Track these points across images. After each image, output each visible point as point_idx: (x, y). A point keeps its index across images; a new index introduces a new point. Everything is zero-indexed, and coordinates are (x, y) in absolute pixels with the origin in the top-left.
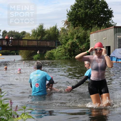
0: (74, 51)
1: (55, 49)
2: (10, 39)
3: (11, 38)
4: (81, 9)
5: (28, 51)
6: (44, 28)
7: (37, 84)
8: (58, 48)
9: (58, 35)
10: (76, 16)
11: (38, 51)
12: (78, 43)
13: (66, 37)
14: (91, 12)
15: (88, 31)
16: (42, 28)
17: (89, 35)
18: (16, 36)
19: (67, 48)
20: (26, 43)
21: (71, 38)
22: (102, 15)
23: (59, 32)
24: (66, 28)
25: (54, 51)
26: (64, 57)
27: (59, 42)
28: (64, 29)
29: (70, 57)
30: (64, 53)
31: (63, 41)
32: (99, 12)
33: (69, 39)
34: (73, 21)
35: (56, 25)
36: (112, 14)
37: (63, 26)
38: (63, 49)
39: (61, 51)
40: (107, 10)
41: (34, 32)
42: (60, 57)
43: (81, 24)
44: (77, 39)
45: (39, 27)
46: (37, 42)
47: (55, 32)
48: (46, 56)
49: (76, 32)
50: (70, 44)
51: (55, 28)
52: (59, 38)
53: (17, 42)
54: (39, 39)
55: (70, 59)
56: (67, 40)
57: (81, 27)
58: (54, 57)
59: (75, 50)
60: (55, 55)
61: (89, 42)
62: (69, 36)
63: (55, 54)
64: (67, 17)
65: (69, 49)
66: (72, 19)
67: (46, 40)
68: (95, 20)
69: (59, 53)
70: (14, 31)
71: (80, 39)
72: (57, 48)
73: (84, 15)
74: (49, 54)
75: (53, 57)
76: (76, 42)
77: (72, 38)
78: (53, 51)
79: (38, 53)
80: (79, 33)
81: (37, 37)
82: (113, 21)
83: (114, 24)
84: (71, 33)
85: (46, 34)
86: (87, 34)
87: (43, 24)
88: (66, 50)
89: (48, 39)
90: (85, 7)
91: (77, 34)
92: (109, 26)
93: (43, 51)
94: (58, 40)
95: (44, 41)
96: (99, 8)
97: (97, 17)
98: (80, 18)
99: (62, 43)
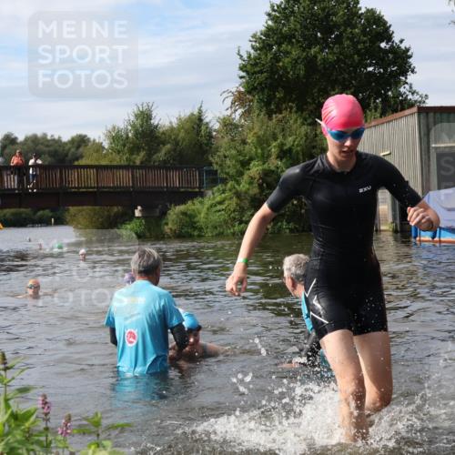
1: (200, 199)
2: (31, 166)
3: (31, 162)
4: (289, 47)
5: (97, 208)
6: (154, 122)
8: (213, 194)
9: (209, 144)
10: (273, 70)
11: (139, 208)
13: (240, 153)
14: (330, 56)
16: (147, 121)
18: (54, 154)
19: (246, 193)
20: (91, 180)
21: (259, 155)
22: (370, 66)
23: (214, 133)
24: (238, 117)
25: (198, 206)
26: (236, 228)
27: (215, 172)
28: (231, 124)
30: (234, 211)
31: (229, 167)
32: (359, 56)
33: (251, 159)
34: (262, 90)
35: (200, 110)
36: (407, 62)
37: (229, 112)
38: (231, 198)
39: (224, 207)
40: (388, 46)
41: (116, 137)
42: (219, 226)
43: (293, 102)
44: (280, 157)
45: (136, 116)
46: (133, 175)
47: (198, 135)
48: (170, 226)
49: (277, 131)
50: (258, 177)
51: (197, 121)
52: (212, 156)
53: (58, 175)
54: (138, 162)
56: (245, 164)
57: (296, 112)
58: (201, 229)
60: (203, 220)
62: (250, 149)
63: (202, 215)
64: (241, 77)
65: (255, 195)
66: (260, 84)
67: (165, 166)
69: (218, 214)
70: (45, 135)
71: (290, 157)
72: (210, 193)
73: (302, 67)
74: (181, 216)
75: (195, 228)
76: (278, 168)
77: (263, 156)
78: (193, 207)
79: (137, 213)
80: (289, 135)
81: (132, 154)
82: (414, 89)
83: (416, 97)
84: (258, 137)
85: (164, 145)
86: (317, 138)
87: (150, 105)
88: (241, 200)
89: (174, 160)
90: (305, 40)
91: (279, 141)
92: (401, 105)
93: (157, 207)
94: (211, 164)
95: (159, 168)
96: (358, 42)
97: (353, 75)
98: (287, 78)
99: (225, 176)
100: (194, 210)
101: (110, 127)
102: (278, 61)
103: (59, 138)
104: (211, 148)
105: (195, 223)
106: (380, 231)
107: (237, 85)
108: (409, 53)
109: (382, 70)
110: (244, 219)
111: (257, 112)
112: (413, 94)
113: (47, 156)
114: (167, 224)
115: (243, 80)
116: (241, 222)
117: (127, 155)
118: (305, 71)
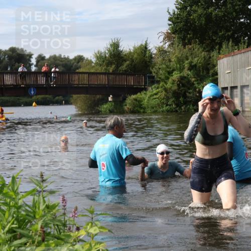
0: (185, 96)
1: (145, 92)
2: (52, 72)
3: (53, 70)
4: (197, 8)
6: (121, 49)
8: (152, 89)
9: (150, 62)
10: (187, 21)
11: (111, 96)
12: (193, 79)
13: (168, 67)
14: (220, 13)
15: (214, 54)
16: (116, 49)
17: (215, 61)
18: (65, 66)
19: (170, 89)
20: (85, 80)
21: (178, 68)
22: (242, 19)
23: (153, 56)
24: (167, 47)
25: (143, 96)
26: (164, 108)
27: (153, 77)
28: (163, 51)
29: (177, 107)
30: (163, 99)
31: (161, 74)
32: (236, 13)
33: (174, 70)
34: (181, 31)
35: (146, 42)
37: (162, 44)
38: (162, 92)
39: (158, 96)
41: (100, 57)
42: (156, 107)
43: (198, 39)
44: (189, 69)
45: (111, 45)
46: (108, 78)
47: (144, 56)
48: (128, 106)
49: (188, 54)
50: (177, 80)
51: (144, 49)
52: (152, 68)
53: (67, 77)
54: (111, 71)
55: (177, 111)
56: (170, 73)
57: (199, 44)
58: (144, 108)
59: (188, 94)
60: (146, 103)
61: (216, 76)
62: (173, 64)
64: (169, 25)
65: (175, 90)
67: (126, 73)
68: (228, 31)
69: (154, 100)
70: (60, 55)
71: (195, 69)
72: (150, 88)
73: (204, 19)
74: (134, 101)
75: (141, 108)
76: (188, 75)
77: (180, 68)
78: (141, 96)
79: (110, 99)
80: (195, 57)
81: (107, 66)
84: (178, 58)
85: (126, 61)
86: (211, 59)
87: (119, 39)
88: (168, 93)
89: (131, 70)
90: (206, 4)
91: (189, 60)
93: (121, 96)
94: (151, 73)
95: (122, 74)
96: (236, 5)
97: (232, 24)
98: (195, 25)
99: (159, 79)
100: (141, 98)
101: (96, 52)
102: (190, 16)
103: (68, 57)
104: (151, 63)
105: (141, 105)
107: (167, 29)
109: (248, 21)
110: (169, 103)
111: (177, 44)
113: (61, 67)
114: (126, 105)
115: (171, 26)
116: (167, 105)
117: (105, 67)
118: (205, 21)
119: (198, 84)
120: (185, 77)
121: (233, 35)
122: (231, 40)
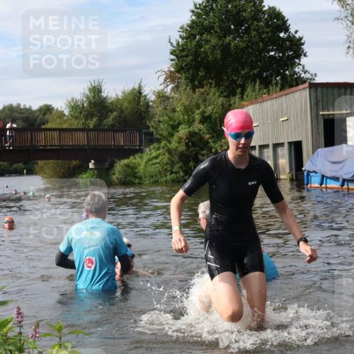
1: (140, 155)
4: (209, 36)
5: (59, 161)
6: (104, 94)
7: (89, 260)
8: (150, 150)
9: (147, 112)
10: (196, 55)
11: (93, 161)
12: (208, 136)
13: (171, 119)
14: (241, 44)
15: (236, 100)
16: (98, 94)
18: (26, 120)
19: (176, 149)
20: (54, 140)
21: (186, 120)
22: (272, 51)
23: (151, 104)
24: (169, 91)
25: (138, 160)
26: (168, 177)
27: (152, 134)
28: (164, 97)
29: (186, 175)
30: (166, 164)
31: (162, 130)
32: (263, 43)
33: (180, 124)
34: (188, 70)
35: (140, 85)
36: (301, 48)
37: (162, 87)
38: (164, 154)
39: (158, 161)
40: (285, 36)
41: (74, 107)
42: (156, 176)
43: (212, 79)
44: (202, 122)
45: (90, 90)
46: (87, 136)
47: (138, 105)
48: (117, 175)
49: (200, 101)
50: (185, 137)
51: (137, 94)
52: (149, 121)
53: (29, 135)
54: (91, 126)
56: (175, 127)
57: (215, 87)
58: (140, 178)
59: (200, 156)
60: (142, 171)
62: (179, 115)
63: (142, 167)
64: (172, 60)
65: (183, 151)
66: (186, 65)
67: (112, 129)
68: (253, 68)
69: (154, 166)
71: (210, 122)
72: (148, 150)
73: (219, 52)
74: (125, 168)
75: (136, 177)
76: (200, 130)
77: (189, 121)
78: (134, 161)
79: (91, 166)
80: (209, 105)
81: (86, 119)
82: (306, 69)
83: (307, 76)
84: (185, 106)
85: (112, 112)
87: (100, 81)
88: (172, 156)
89: (120, 124)
90: (221, 30)
91: (201, 109)
92: (295, 82)
93: (106, 161)
94: (148, 127)
95: (108, 130)
96: (263, 33)
97: (258, 58)
98: (208, 61)
99: (159, 137)
100: (135, 163)
101: (69, 99)
102: (201, 47)
103: (30, 107)
104: (148, 114)
105: (136, 173)
106: (280, 179)
107: (169, 66)
108: (302, 41)
109: (281, 55)
110: (174, 170)
111: (184, 87)
112: (305, 73)
113: (20, 121)
114: (114, 174)
115: (173, 62)
116: (172, 173)
117: (83, 121)
118: (222, 55)
119: (213, 142)
120: (196, 133)
121: (260, 74)
122: (258, 81)
